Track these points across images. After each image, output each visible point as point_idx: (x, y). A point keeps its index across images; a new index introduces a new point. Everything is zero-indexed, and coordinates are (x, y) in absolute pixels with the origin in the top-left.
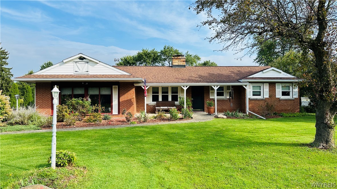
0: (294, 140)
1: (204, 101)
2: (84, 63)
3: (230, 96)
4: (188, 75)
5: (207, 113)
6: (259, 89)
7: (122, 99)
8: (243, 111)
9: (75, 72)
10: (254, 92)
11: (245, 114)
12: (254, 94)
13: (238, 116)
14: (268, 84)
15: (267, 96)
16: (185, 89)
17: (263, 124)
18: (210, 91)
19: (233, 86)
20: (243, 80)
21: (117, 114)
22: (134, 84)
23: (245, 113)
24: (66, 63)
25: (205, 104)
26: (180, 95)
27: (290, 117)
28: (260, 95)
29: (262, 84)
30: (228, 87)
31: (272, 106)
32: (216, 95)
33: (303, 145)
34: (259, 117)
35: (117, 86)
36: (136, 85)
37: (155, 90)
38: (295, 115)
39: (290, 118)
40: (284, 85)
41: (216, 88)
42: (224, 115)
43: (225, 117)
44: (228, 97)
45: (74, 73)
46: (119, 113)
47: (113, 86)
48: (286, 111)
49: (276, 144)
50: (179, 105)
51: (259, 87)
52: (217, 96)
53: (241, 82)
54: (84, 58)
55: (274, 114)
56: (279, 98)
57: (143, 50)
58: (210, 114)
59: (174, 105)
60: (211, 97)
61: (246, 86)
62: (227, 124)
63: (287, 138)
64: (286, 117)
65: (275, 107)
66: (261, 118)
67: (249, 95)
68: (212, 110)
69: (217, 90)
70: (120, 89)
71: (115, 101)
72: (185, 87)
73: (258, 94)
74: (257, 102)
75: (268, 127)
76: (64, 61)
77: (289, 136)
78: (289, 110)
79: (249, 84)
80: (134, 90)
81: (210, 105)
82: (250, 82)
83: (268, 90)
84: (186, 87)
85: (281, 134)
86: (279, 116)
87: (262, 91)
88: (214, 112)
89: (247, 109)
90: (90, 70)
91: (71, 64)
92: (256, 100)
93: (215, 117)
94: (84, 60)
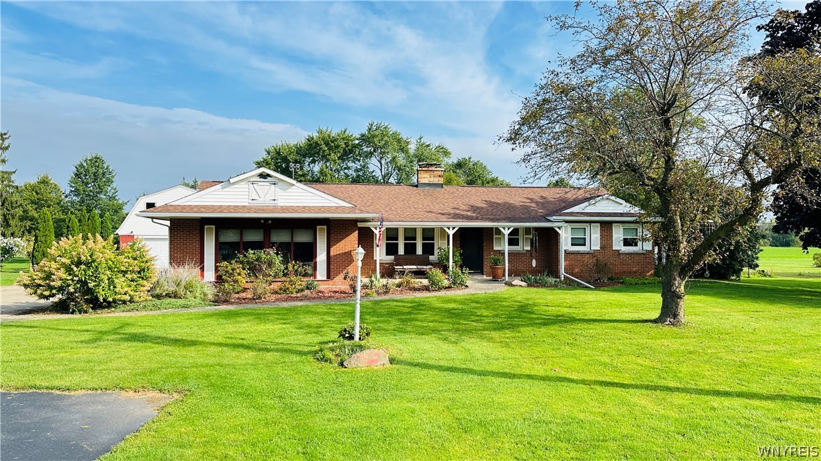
0: (636, 316)
1: (483, 255)
2: (268, 184)
3: (532, 246)
4: (452, 205)
5: (491, 278)
6: (583, 234)
7: (335, 250)
8: (555, 273)
9: (250, 201)
10: (573, 240)
11: (558, 280)
12: (573, 243)
13: (546, 283)
14: (599, 224)
15: (596, 246)
16: (451, 232)
17: (590, 296)
18: (495, 236)
19: (536, 229)
20: (554, 217)
21: (325, 278)
22: (358, 223)
23: (557, 278)
24: (234, 183)
25: (485, 260)
26: (439, 244)
27: (636, 284)
28: (585, 245)
29: (588, 224)
30: (528, 230)
31: (606, 264)
32: (507, 244)
33: (646, 321)
34: (584, 285)
35: (325, 227)
36: (360, 225)
37: (392, 234)
38: (646, 282)
39: (636, 286)
40: (627, 226)
41: (506, 232)
42: (522, 281)
43: (523, 284)
44: (529, 248)
45: (249, 203)
46: (329, 276)
47: (318, 227)
48: (630, 273)
49: (610, 321)
50: (437, 262)
51: (583, 230)
52: (509, 245)
53: (550, 221)
54: (269, 175)
55: (609, 279)
56: (618, 251)
57: (320, 132)
58: (496, 278)
59: (428, 263)
60: (496, 248)
61: (559, 228)
62: (532, 296)
63: (627, 315)
64: (631, 284)
65: (611, 267)
66: (586, 287)
67: (565, 245)
68: (500, 272)
69: (509, 235)
70: (332, 231)
71: (320, 254)
72: (451, 229)
73: (582, 242)
74: (579, 257)
75: (598, 300)
76: (232, 181)
77: (629, 312)
78: (635, 272)
79: (566, 224)
80: (356, 234)
81: (496, 262)
82: (566, 222)
83: (598, 235)
84: (454, 228)
85: (617, 310)
86: (619, 283)
87: (587, 237)
88: (504, 275)
89: (562, 271)
90: (280, 197)
91: (244, 185)
92: (578, 253)
93: (505, 284)
94: (269, 179)
